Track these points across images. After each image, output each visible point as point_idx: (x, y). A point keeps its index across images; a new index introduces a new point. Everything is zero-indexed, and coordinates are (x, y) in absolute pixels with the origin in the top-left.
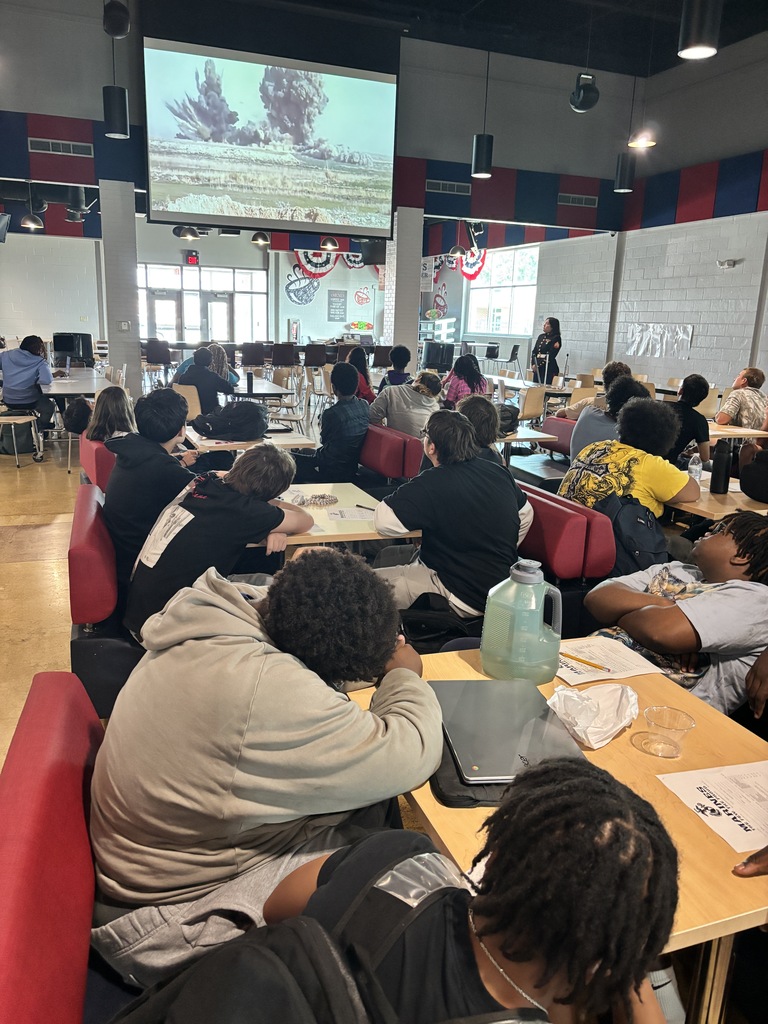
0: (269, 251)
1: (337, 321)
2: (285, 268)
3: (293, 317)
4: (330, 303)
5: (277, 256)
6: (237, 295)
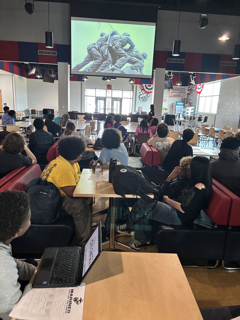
0: (134, 85)
2: (139, 90)
3: (140, 106)
5: (136, 86)
6: (123, 99)
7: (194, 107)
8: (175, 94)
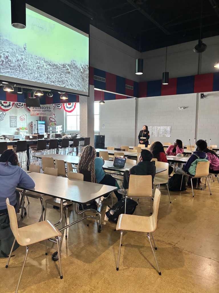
1: (13, 127)
4: (10, 121)
7: (62, 126)
8: (38, 112)
